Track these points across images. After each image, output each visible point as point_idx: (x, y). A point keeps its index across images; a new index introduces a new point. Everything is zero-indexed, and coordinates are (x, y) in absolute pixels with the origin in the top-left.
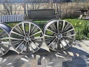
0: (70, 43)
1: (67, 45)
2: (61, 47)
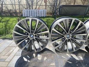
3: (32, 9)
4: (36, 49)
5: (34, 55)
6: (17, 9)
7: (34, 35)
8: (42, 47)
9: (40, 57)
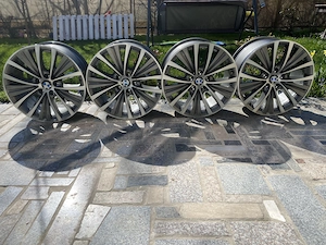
0: (298, 98)
1: (291, 102)
2: (275, 106)
3: (87, 13)
4: (61, 115)
5: (55, 125)
6: (32, 14)
7: (52, 81)
8: (73, 109)
9: (65, 128)
